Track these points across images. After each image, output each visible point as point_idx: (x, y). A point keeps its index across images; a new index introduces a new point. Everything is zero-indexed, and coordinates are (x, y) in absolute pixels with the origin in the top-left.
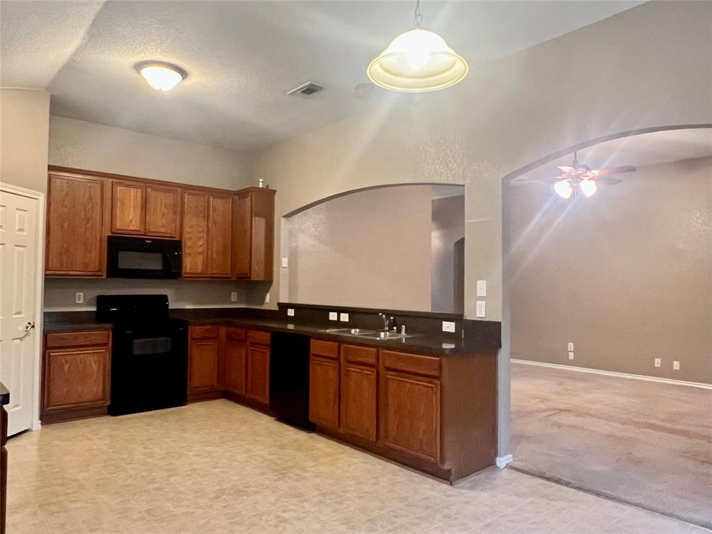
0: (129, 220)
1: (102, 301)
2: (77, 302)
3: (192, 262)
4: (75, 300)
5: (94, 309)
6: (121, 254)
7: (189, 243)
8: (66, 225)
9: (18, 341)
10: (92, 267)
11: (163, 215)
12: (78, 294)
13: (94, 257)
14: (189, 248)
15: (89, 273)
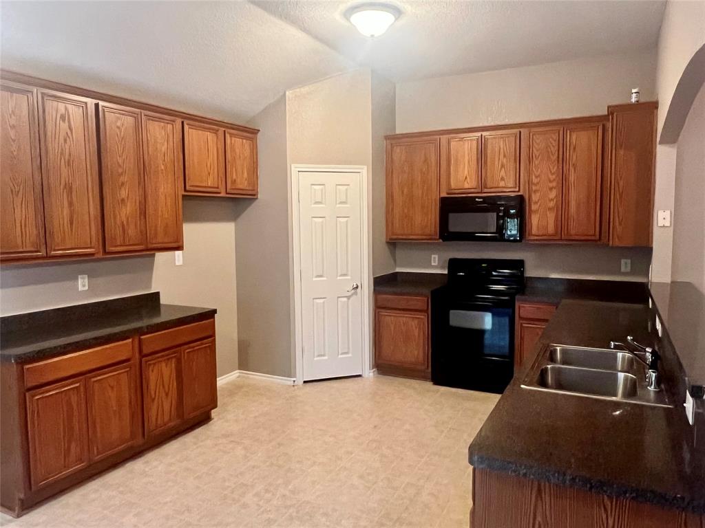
0: (464, 179)
1: (454, 264)
2: (433, 264)
3: (541, 220)
4: (431, 262)
5: (446, 272)
6: (451, 216)
7: (535, 198)
8: (405, 191)
9: (345, 299)
10: (428, 231)
11: (503, 166)
12: (433, 256)
13: (428, 219)
14: (536, 203)
15: (424, 237)
